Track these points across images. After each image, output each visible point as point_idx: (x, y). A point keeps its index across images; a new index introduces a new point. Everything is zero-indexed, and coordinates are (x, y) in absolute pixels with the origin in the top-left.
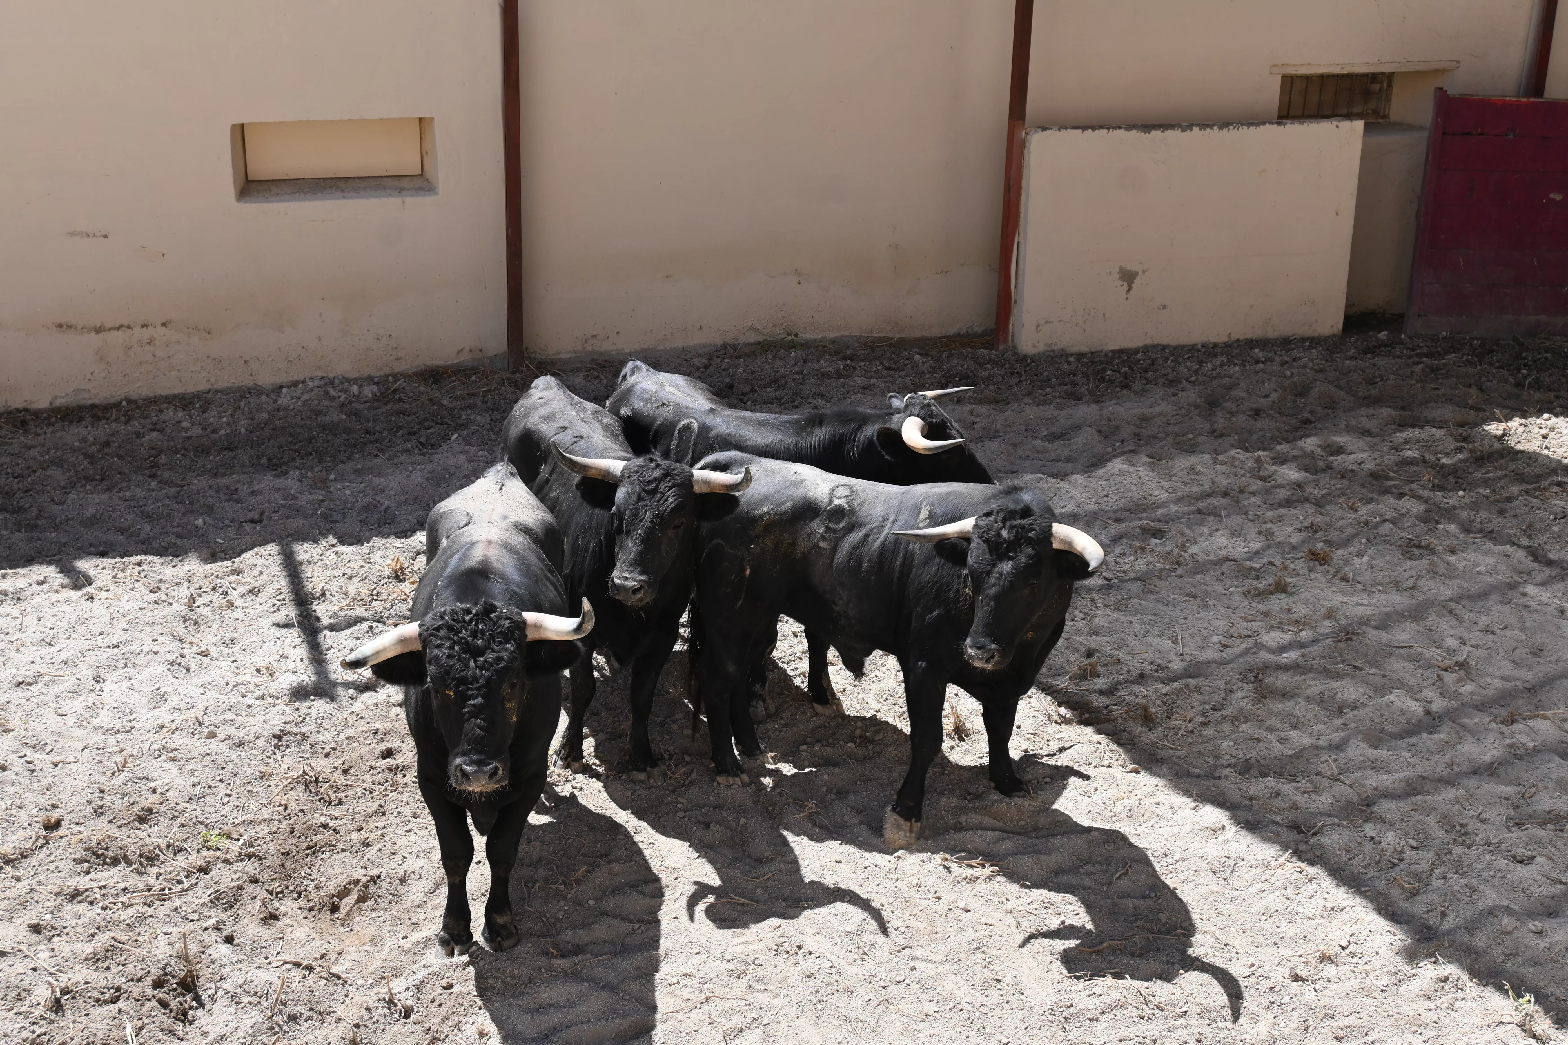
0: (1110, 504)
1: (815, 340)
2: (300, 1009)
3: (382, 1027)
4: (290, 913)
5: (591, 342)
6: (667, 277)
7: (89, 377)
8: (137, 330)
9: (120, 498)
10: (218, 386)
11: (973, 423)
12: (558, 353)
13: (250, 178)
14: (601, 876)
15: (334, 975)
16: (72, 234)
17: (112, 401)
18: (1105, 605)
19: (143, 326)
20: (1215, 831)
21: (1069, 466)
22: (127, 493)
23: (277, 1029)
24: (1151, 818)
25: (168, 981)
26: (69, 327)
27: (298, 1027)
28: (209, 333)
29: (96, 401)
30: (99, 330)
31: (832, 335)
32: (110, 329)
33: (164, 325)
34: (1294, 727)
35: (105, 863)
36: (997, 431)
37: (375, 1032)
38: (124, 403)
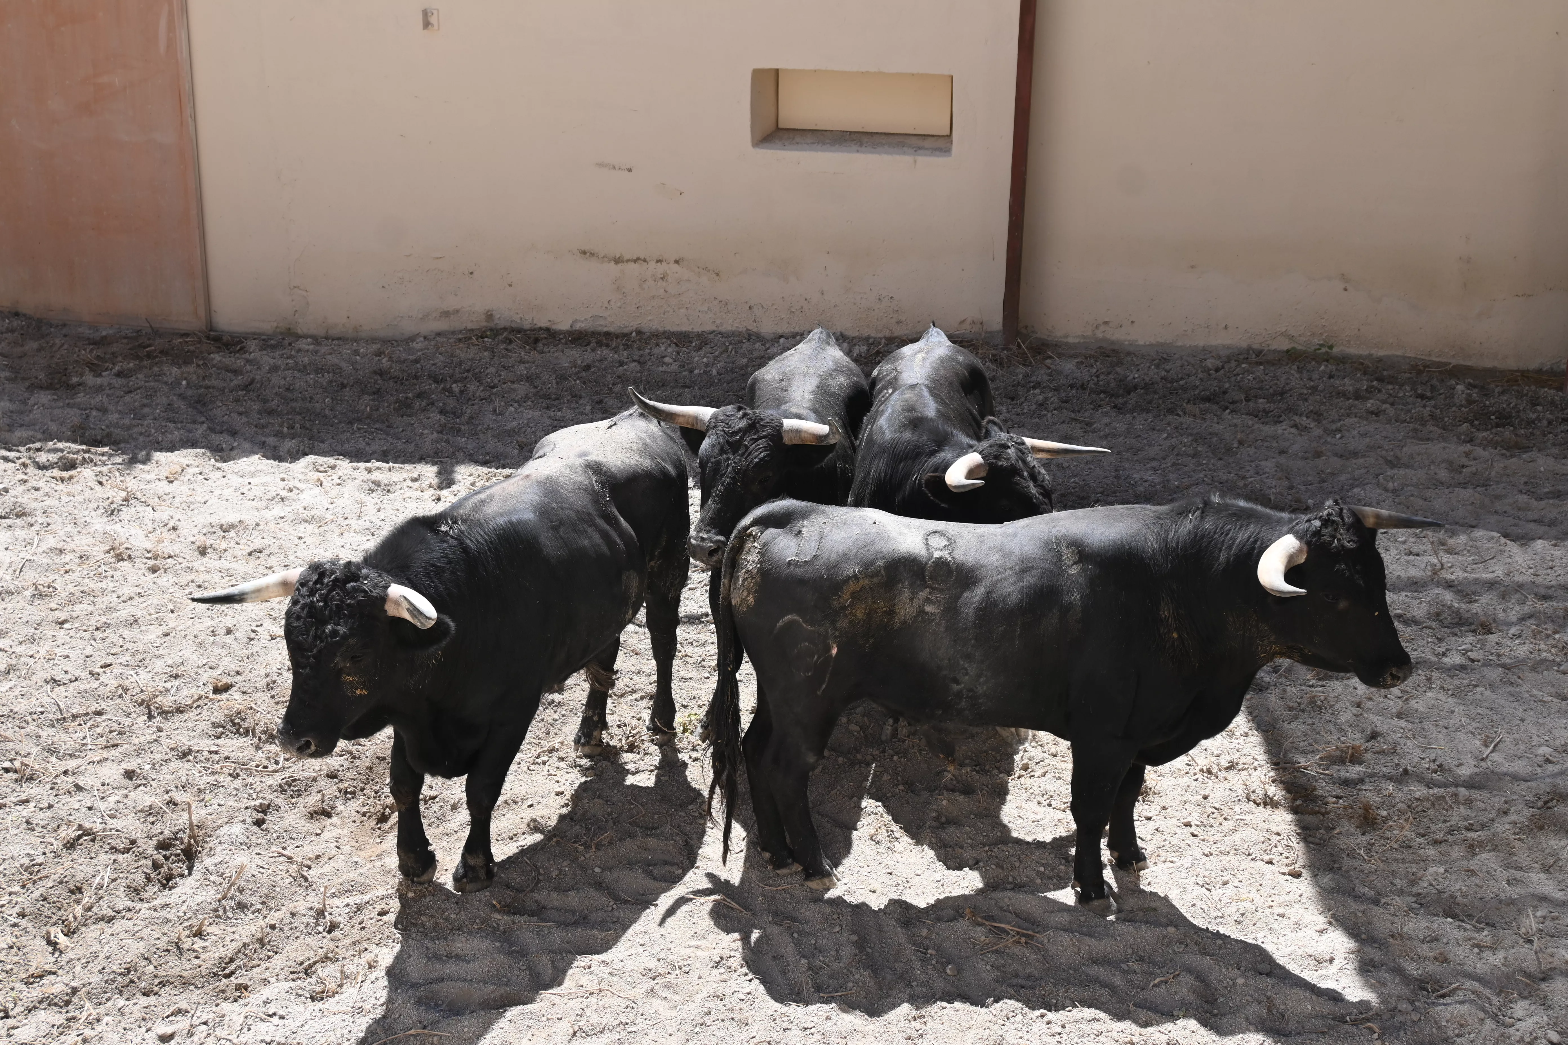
0: (1549, 578)
1: (1360, 356)
2: (253, 900)
3: (298, 934)
4: (344, 814)
5: (1102, 328)
6: (1192, 267)
7: (606, 305)
8: (652, 264)
9: (550, 417)
10: (722, 329)
11: (1463, 466)
12: (1067, 337)
13: (780, 126)
14: (629, 847)
15: (303, 876)
16: (601, 165)
17: (626, 331)
18: (1442, 688)
19: (658, 261)
20: (1319, 962)
21: (1542, 529)
22: (559, 414)
23: (221, 913)
24: (1261, 929)
25: (174, 846)
26: (592, 254)
27: (243, 916)
28: (718, 275)
29: (611, 329)
30: (618, 261)
31: (1382, 353)
32: (628, 261)
33: (677, 262)
34: (1547, 869)
35: (238, 732)
36: (1488, 479)
37: (288, 938)
38: (634, 334)
